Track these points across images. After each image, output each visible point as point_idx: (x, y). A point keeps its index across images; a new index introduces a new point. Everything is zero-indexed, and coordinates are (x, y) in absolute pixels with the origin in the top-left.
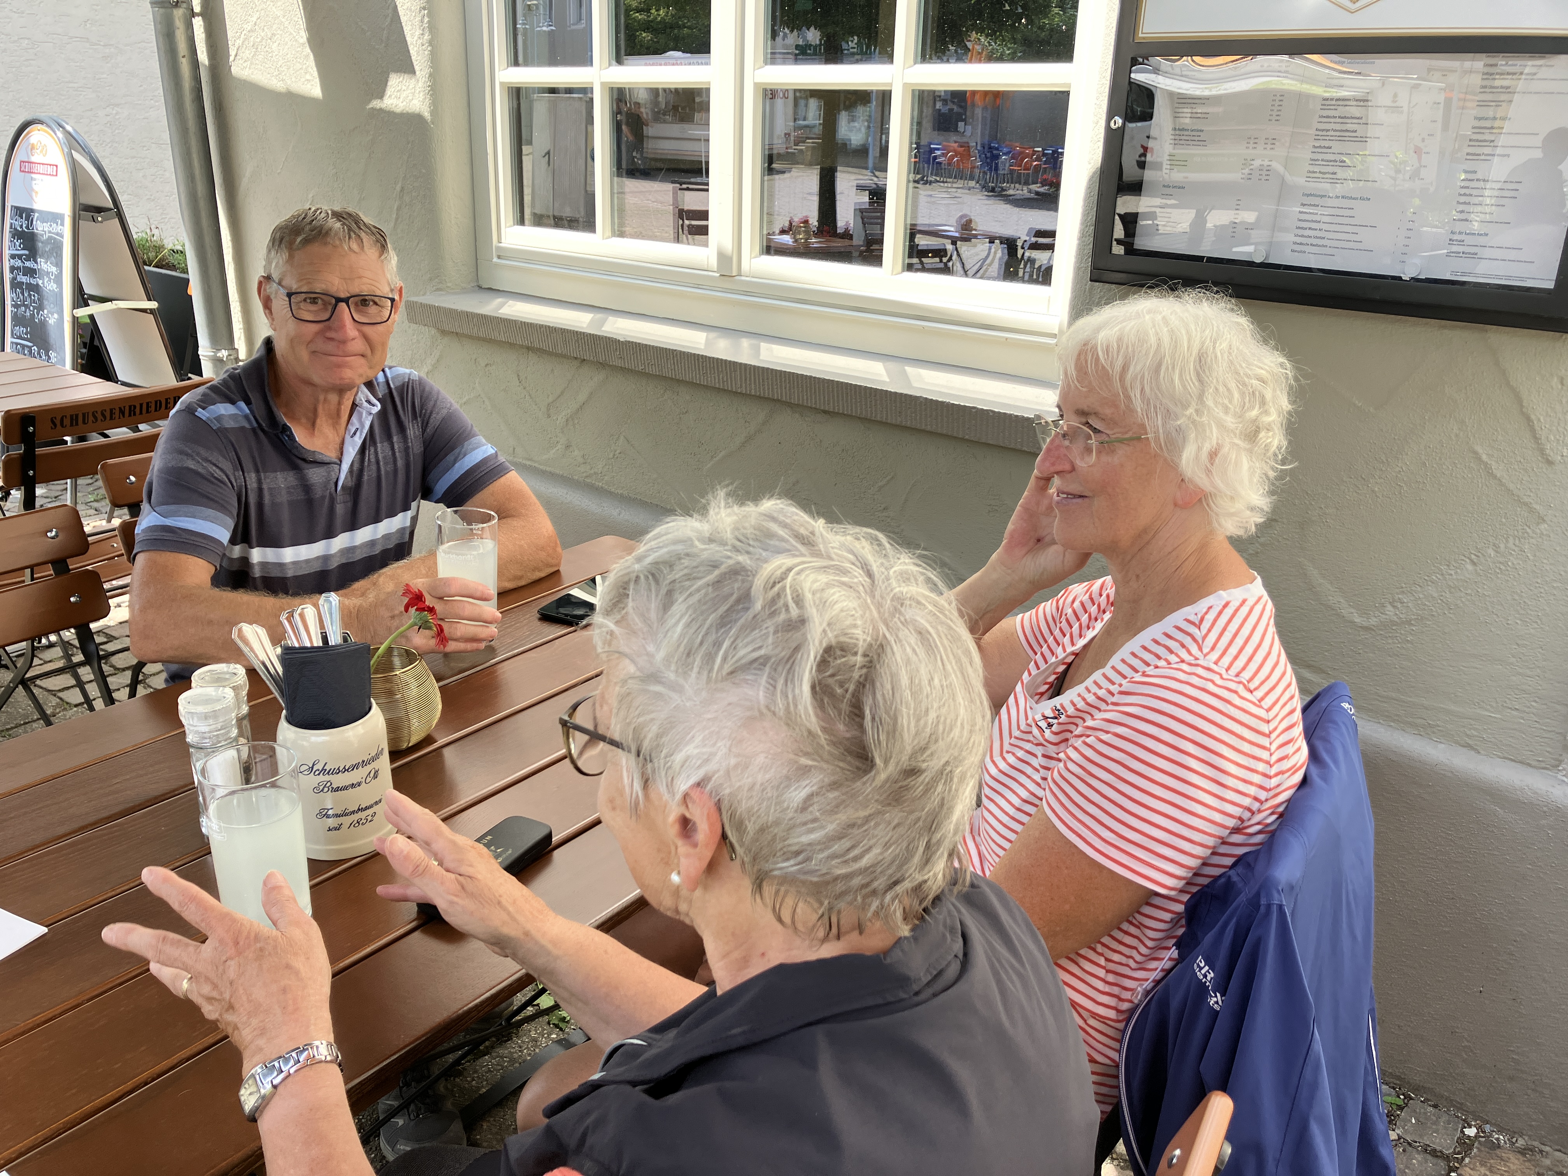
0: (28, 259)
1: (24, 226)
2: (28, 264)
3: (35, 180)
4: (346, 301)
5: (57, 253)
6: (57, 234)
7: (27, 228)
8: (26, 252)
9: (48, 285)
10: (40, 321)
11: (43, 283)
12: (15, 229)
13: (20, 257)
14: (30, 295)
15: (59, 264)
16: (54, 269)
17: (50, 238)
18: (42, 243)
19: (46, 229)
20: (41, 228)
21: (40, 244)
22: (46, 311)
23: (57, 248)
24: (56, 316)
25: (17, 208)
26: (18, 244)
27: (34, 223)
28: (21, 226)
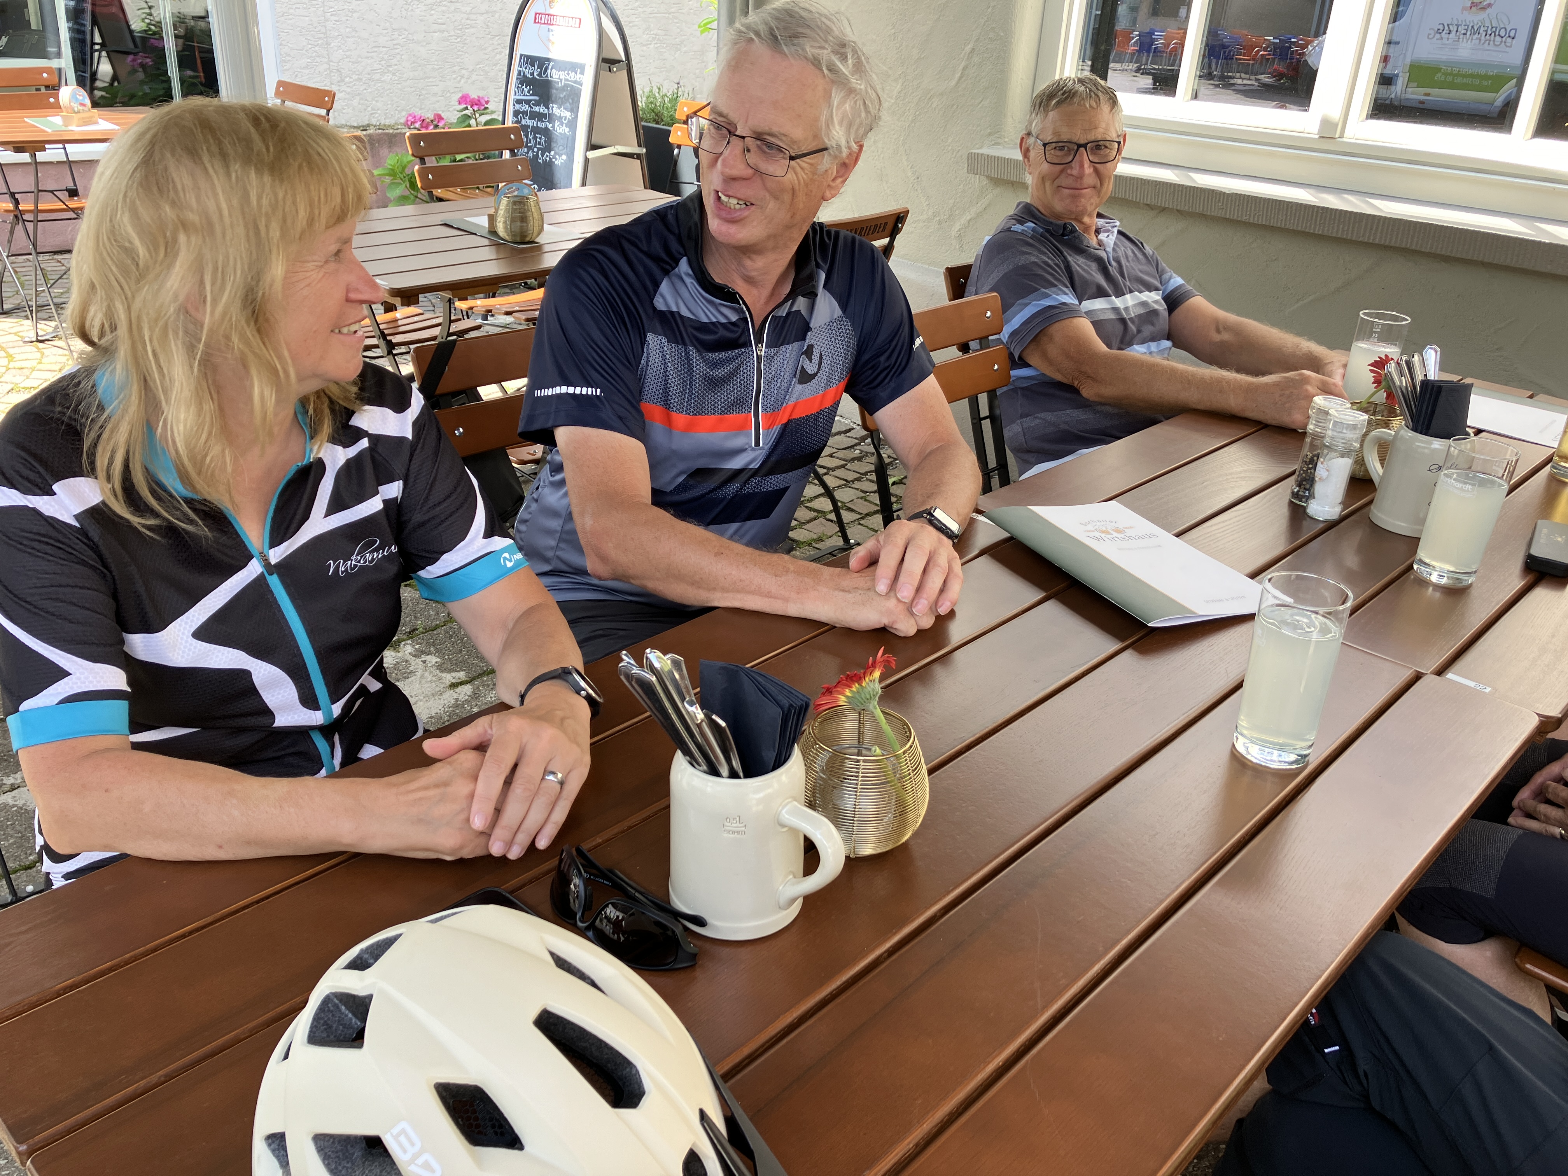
0: (537, 104)
1: (536, 74)
2: (537, 109)
3: (552, 31)
4: (1085, 146)
5: (573, 100)
6: (575, 82)
7: (540, 75)
8: (537, 98)
9: (560, 130)
10: (545, 162)
11: (553, 127)
12: (525, 76)
13: (528, 102)
14: (535, 138)
15: (575, 110)
16: (568, 114)
17: (566, 86)
18: (557, 89)
19: (562, 77)
20: (556, 76)
21: (554, 91)
22: (552, 153)
23: (574, 95)
24: (564, 157)
25: (528, 57)
26: (526, 90)
27: (549, 71)
28: (532, 74)
